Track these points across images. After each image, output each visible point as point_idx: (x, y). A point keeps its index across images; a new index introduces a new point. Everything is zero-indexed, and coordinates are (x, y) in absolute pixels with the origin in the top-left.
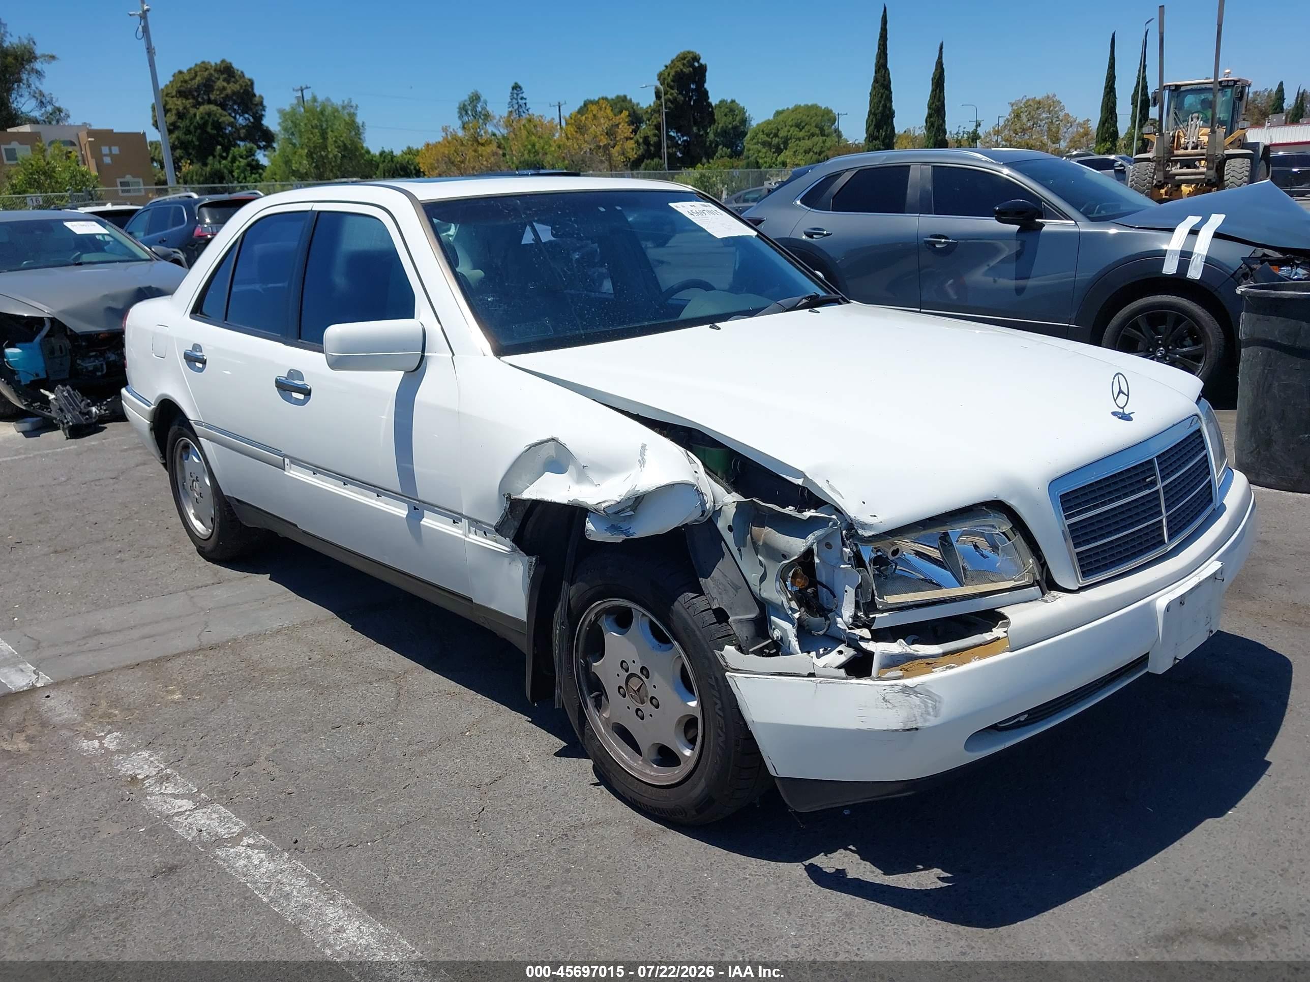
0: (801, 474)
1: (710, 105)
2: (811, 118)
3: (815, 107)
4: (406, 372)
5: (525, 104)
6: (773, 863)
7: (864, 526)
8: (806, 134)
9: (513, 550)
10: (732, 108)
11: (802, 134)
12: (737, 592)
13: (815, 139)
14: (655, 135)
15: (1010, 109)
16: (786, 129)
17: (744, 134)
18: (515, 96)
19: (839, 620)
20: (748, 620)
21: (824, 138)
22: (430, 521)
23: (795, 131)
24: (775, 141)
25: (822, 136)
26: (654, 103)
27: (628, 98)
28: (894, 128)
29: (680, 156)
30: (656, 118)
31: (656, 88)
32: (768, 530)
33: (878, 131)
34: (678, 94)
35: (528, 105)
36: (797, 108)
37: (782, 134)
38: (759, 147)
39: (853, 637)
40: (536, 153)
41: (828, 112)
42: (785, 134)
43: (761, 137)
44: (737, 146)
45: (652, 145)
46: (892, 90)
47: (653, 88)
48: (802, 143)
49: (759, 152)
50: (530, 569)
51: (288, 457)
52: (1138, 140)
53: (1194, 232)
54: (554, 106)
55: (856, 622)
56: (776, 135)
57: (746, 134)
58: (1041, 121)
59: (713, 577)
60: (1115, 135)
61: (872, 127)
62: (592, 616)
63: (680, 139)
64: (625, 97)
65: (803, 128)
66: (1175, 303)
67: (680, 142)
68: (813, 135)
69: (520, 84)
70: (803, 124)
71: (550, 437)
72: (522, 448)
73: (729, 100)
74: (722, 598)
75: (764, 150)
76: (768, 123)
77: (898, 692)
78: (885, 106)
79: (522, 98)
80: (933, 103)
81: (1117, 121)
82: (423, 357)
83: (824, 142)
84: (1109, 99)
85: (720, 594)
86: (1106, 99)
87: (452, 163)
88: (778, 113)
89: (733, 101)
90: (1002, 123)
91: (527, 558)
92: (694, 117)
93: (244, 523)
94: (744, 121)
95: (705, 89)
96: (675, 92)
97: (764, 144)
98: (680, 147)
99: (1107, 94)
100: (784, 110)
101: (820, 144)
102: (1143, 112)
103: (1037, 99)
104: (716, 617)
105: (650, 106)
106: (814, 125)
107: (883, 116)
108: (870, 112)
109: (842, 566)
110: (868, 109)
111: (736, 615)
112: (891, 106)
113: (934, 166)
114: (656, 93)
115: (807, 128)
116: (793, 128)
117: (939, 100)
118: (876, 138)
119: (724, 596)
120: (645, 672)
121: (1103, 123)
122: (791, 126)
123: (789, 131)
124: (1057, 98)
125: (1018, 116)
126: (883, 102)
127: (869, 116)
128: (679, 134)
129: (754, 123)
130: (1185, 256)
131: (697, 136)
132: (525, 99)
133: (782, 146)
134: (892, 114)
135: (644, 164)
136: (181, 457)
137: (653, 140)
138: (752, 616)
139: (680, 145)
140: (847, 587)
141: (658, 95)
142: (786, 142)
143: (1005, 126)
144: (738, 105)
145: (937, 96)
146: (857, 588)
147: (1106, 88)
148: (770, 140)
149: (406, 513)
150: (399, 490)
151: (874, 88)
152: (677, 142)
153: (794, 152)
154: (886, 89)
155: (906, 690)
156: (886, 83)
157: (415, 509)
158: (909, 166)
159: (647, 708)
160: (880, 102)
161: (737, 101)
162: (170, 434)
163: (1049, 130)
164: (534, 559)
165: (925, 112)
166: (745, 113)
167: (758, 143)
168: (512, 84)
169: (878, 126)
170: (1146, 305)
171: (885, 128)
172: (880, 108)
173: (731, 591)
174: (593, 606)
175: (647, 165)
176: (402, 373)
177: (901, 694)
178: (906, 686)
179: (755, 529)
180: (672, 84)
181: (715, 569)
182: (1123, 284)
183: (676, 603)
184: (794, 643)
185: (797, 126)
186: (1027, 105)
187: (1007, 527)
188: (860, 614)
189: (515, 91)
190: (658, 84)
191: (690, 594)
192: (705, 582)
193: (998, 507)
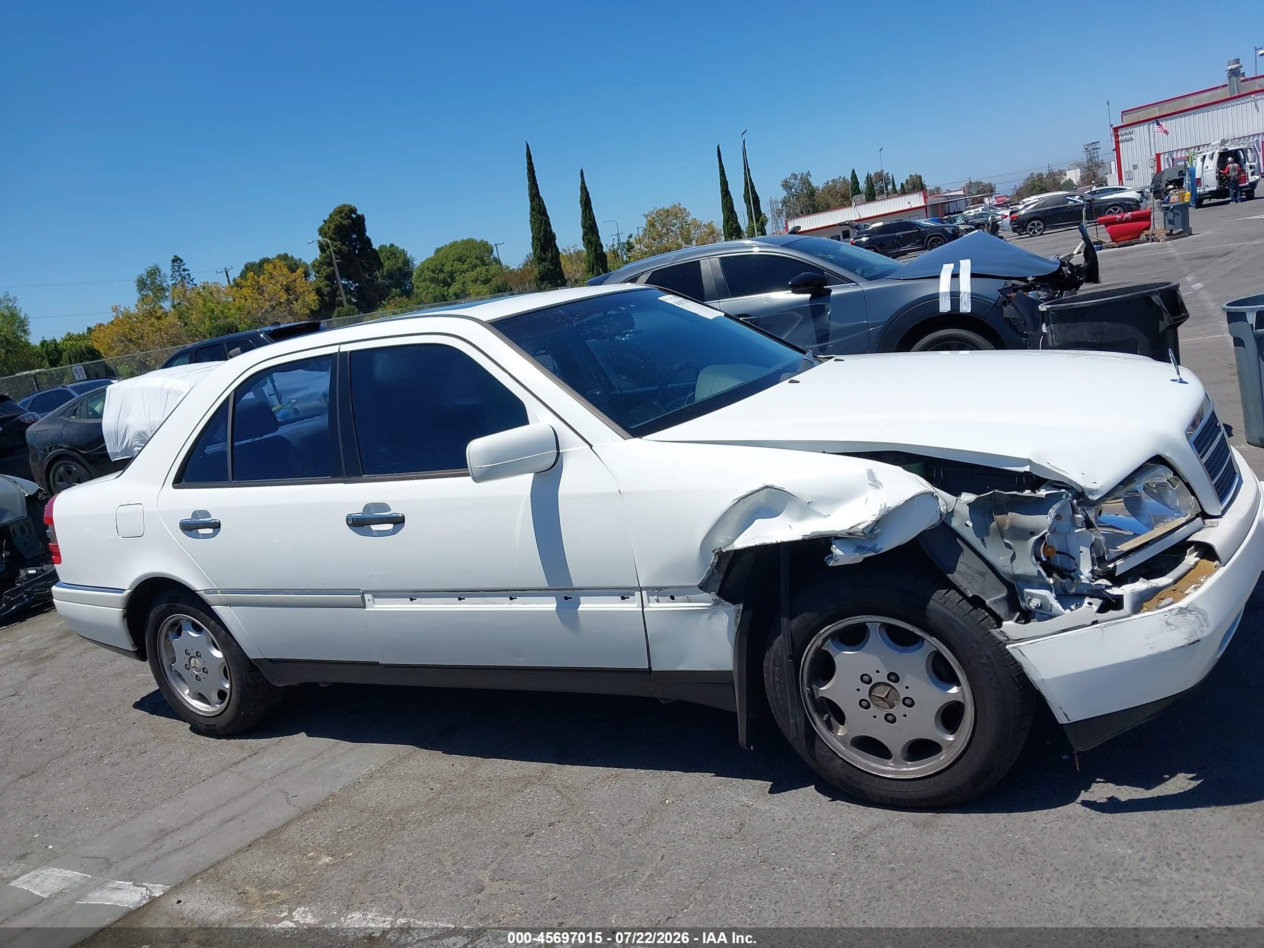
0: (1029, 462)
1: (374, 250)
2: (470, 252)
3: (470, 241)
4: (537, 473)
5: (189, 275)
6: (1052, 810)
7: (1092, 492)
8: (469, 266)
9: (716, 603)
10: (393, 252)
11: (465, 267)
12: (984, 578)
13: (478, 269)
14: (327, 286)
15: (645, 220)
16: (449, 264)
17: (410, 274)
18: (177, 268)
19: (1082, 577)
20: (1002, 599)
21: (486, 267)
22: (587, 605)
23: (458, 266)
24: (442, 276)
25: (483, 265)
26: (320, 256)
27: (290, 255)
28: (558, 249)
29: (355, 301)
30: (325, 270)
31: (319, 242)
32: (1011, 515)
33: (545, 254)
34: (342, 246)
35: (191, 276)
36: (453, 245)
37: (447, 269)
38: (428, 283)
39: (1099, 588)
40: (217, 318)
41: (484, 244)
42: (450, 269)
43: (428, 274)
44: (405, 285)
45: (325, 295)
46: (549, 215)
47: (317, 242)
48: (467, 274)
49: (428, 287)
50: (737, 617)
51: (368, 592)
52: (758, 231)
53: (955, 275)
54: (221, 272)
55: (1095, 575)
56: (441, 271)
57: (412, 274)
58: (673, 226)
59: (959, 571)
60: (738, 229)
61: (539, 251)
62: (820, 642)
63: (352, 286)
64: (286, 255)
65: (465, 261)
66: (956, 334)
67: (352, 289)
68: (475, 266)
69: (179, 256)
70: (464, 258)
71: (762, 486)
72: (728, 502)
73: (388, 245)
74: (973, 587)
75: (432, 286)
76: (432, 259)
77: (1177, 614)
78: (545, 231)
79: (184, 270)
80: (586, 222)
81: (737, 218)
82: (558, 454)
83: (487, 271)
84: (727, 201)
85: (970, 583)
86: (724, 201)
87: (130, 340)
88: (438, 251)
89: (392, 245)
90: (641, 234)
91: (734, 607)
92: (361, 264)
93: (276, 684)
94: (407, 262)
95: (367, 237)
96: (338, 243)
97: (432, 280)
98: (354, 293)
99: (725, 196)
100: (442, 247)
101: (484, 273)
102: (756, 206)
103: (666, 208)
104: (971, 605)
105: (316, 259)
106: (474, 257)
107: (545, 238)
108: (534, 238)
109: (1076, 531)
110: (531, 235)
111: (990, 597)
112: (551, 230)
113: (721, 258)
114: (320, 247)
115: (468, 261)
116: (456, 262)
117: (590, 220)
118: (544, 260)
119: (975, 585)
120: (893, 678)
121: (726, 221)
122: (454, 261)
123: (452, 266)
124: (682, 206)
125: (652, 225)
126: (543, 227)
127: (533, 241)
128: (351, 282)
129: (417, 263)
130: (955, 296)
131: (367, 281)
132: (188, 270)
133: (449, 280)
134: (553, 237)
135: (336, 311)
136: (167, 636)
137: (326, 290)
138: (1004, 595)
139: (353, 291)
140: (1082, 548)
141: (323, 248)
142: (452, 275)
143: (644, 235)
144: (397, 248)
145: (588, 216)
146: (1091, 546)
147: (722, 191)
148: (436, 276)
149: (555, 605)
150: (546, 585)
151: (532, 216)
152: (350, 289)
153: (463, 283)
154: (544, 216)
155: (1182, 611)
156: (542, 210)
157: (566, 598)
158: (699, 261)
159: (899, 710)
160: (541, 227)
161: (395, 245)
162: (152, 616)
163: (682, 234)
164: (742, 606)
165: (580, 231)
166: (406, 255)
167: (425, 280)
168: (172, 258)
169: (544, 249)
170: (932, 340)
171: (550, 249)
172: (542, 233)
173: (979, 579)
174: (821, 632)
175: (339, 312)
176: (533, 474)
177: (1179, 615)
178: (1181, 608)
179: (998, 517)
180: (334, 236)
181: (959, 563)
182: (911, 326)
183: (931, 602)
184: (1056, 605)
185: (460, 259)
186: (658, 214)
187: (1171, 475)
188: (1096, 568)
189: (176, 264)
190: (320, 238)
191: (942, 591)
192: (953, 577)
193: (1158, 460)
